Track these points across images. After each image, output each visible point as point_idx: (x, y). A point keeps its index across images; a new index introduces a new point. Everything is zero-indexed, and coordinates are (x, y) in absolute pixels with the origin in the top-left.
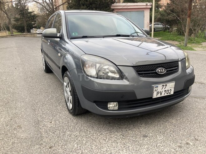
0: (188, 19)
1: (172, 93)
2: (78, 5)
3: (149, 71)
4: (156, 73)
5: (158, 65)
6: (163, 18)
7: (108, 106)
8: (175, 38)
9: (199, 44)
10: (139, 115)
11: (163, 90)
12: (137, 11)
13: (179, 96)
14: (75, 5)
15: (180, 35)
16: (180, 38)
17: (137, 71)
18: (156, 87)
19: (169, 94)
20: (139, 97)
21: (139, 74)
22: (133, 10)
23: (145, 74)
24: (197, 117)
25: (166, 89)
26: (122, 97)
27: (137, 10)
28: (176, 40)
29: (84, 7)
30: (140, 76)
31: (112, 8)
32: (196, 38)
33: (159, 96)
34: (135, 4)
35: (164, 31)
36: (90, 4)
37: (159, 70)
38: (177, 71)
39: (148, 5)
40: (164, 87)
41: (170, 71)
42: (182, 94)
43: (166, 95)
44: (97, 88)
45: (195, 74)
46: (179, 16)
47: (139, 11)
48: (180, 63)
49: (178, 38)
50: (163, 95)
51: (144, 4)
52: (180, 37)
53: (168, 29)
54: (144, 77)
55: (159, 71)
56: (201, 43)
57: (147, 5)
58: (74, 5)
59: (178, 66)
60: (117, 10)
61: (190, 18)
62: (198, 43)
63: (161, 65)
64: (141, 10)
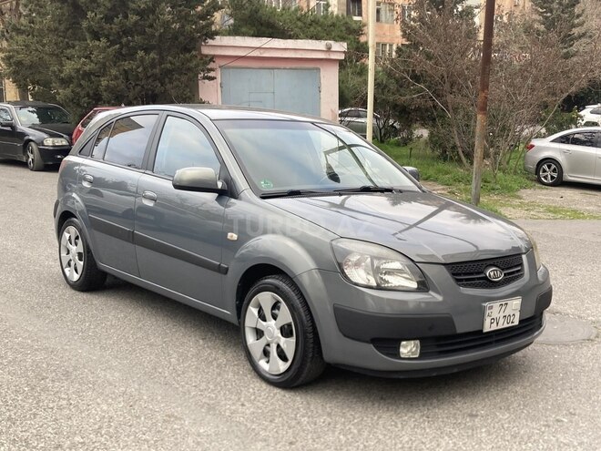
0: (479, 117)
1: (516, 323)
2: (68, 29)
3: (472, 274)
4: (486, 278)
5: (488, 263)
6: (384, 97)
7: (402, 350)
8: (431, 172)
9: (511, 193)
10: (455, 370)
11: (502, 314)
12: (295, 69)
13: (527, 331)
14: (56, 29)
15: (445, 160)
16: (447, 173)
17: (453, 274)
18: (489, 309)
19: (510, 325)
20: (460, 329)
21: (457, 280)
22: (282, 65)
23: (467, 280)
24: (562, 379)
25: (507, 314)
26: (430, 328)
27: (294, 66)
28: (436, 180)
29: (97, 43)
30: (460, 285)
31: (205, 51)
32: (500, 174)
33: (494, 327)
34: (290, 43)
35: (382, 141)
36: (123, 32)
37: (490, 272)
38: (522, 275)
39: (333, 49)
40: (503, 308)
41: (509, 274)
42: (531, 327)
43: (506, 325)
44: (372, 308)
45: (552, 283)
46: (438, 96)
47: (301, 69)
48: (524, 257)
49: (439, 171)
50: (500, 327)
51: (321, 45)
52: (447, 166)
53: (396, 132)
54: (465, 286)
55: (492, 274)
56: (517, 190)
57: (329, 49)
58: (50, 30)
59: (521, 264)
60: (223, 63)
61: (485, 114)
62: (508, 190)
63: (492, 263)
64: (310, 66)
